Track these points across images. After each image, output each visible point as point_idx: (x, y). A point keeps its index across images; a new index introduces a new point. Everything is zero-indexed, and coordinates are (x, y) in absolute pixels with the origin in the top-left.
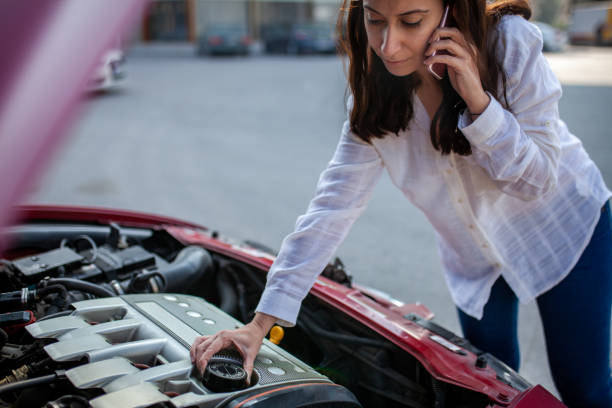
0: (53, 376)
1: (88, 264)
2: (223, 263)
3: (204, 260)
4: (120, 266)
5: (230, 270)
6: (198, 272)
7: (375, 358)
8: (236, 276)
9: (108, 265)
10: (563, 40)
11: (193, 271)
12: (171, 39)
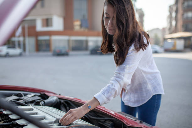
0: (11, 123)
1: (21, 100)
2: (62, 101)
3: (56, 100)
4: (31, 100)
5: (65, 103)
6: (55, 102)
7: (109, 125)
8: (66, 105)
9: (27, 100)
10: (162, 50)
11: (54, 102)
12: (44, 51)
